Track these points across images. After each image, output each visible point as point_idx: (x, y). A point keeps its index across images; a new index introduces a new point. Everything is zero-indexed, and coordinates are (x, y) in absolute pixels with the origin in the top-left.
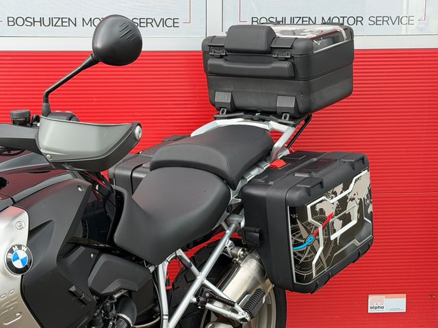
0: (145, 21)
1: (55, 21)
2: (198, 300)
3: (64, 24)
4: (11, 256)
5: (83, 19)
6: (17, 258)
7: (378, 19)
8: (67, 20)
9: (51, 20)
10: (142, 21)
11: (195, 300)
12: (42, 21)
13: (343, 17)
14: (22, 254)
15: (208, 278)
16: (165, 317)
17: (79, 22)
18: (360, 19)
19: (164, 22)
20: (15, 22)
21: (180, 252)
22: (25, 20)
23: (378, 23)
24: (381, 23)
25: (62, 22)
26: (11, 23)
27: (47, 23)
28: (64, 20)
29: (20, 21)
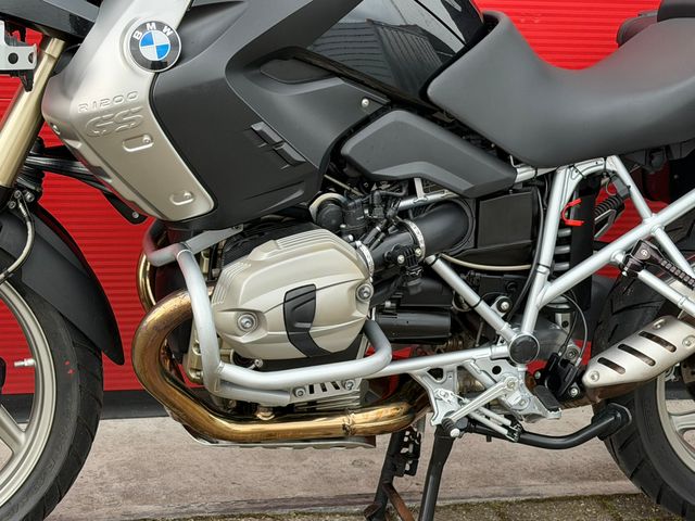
2: (626, 261)
4: (139, 36)
6: (148, 41)
11: (620, 258)
14: (161, 38)
15: (670, 229)
16: (541, 269)
21: (614, 164)
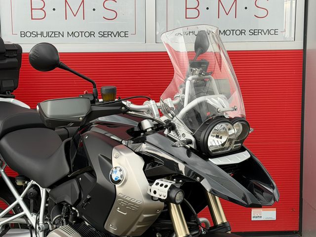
0: (107, 33)
1: (50, 34)
3: (56, 36)
5: (68, 33)
7: (255, 31)
8: (58, 33)
9: (48, 33)
10: (105, 33)
12: (42, 34)
13: (233, 30)
17: (66, 34)
18: (243, 31)
19: (119, 34)
20: (25, 35)
22: (31, 33)
23: (255, 34)
24: (257, 33)
25: (55, 34)
26: (23, 35)
27: (45, 35)
28: (56, 33)
29: (28, 34)
